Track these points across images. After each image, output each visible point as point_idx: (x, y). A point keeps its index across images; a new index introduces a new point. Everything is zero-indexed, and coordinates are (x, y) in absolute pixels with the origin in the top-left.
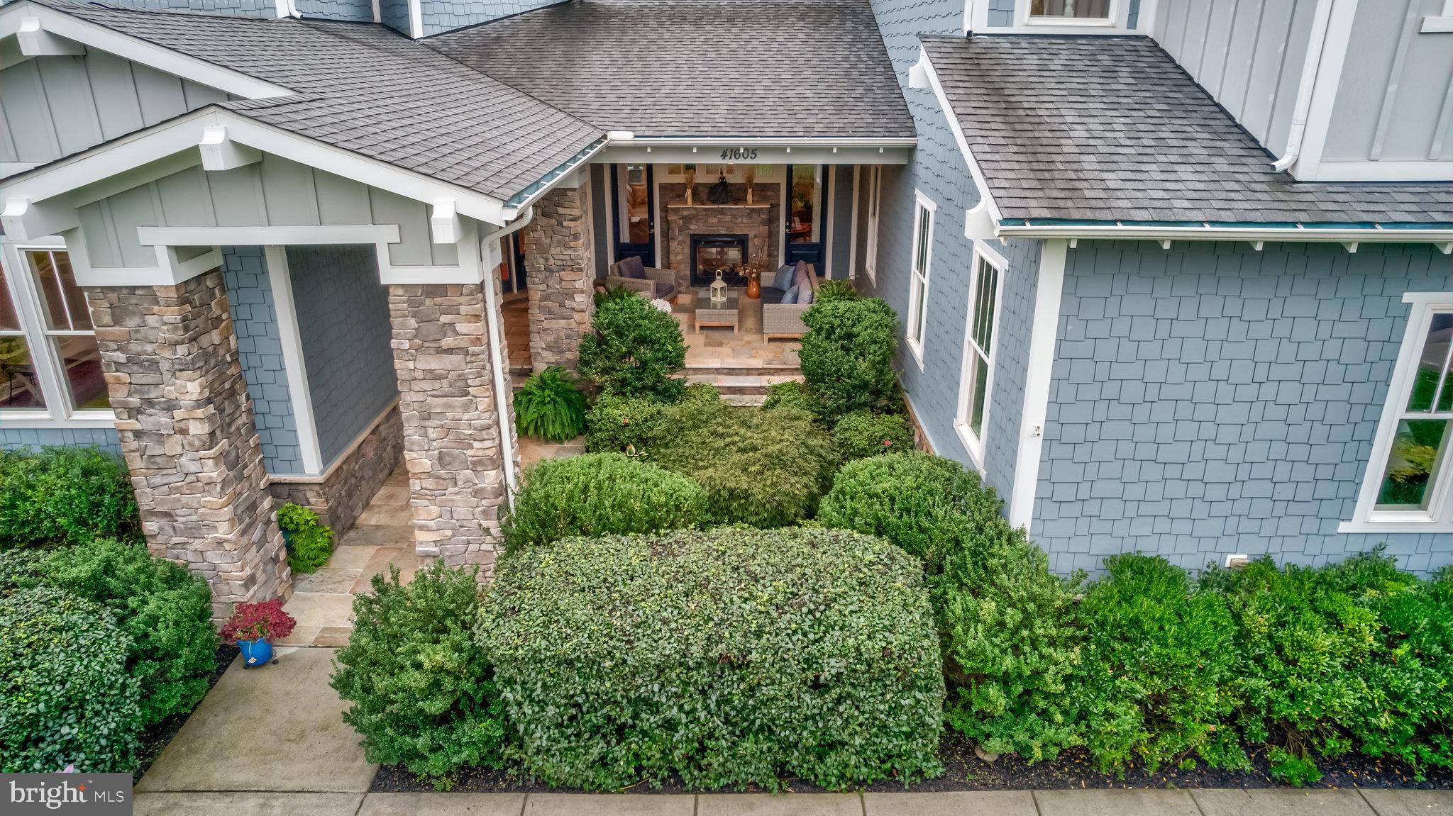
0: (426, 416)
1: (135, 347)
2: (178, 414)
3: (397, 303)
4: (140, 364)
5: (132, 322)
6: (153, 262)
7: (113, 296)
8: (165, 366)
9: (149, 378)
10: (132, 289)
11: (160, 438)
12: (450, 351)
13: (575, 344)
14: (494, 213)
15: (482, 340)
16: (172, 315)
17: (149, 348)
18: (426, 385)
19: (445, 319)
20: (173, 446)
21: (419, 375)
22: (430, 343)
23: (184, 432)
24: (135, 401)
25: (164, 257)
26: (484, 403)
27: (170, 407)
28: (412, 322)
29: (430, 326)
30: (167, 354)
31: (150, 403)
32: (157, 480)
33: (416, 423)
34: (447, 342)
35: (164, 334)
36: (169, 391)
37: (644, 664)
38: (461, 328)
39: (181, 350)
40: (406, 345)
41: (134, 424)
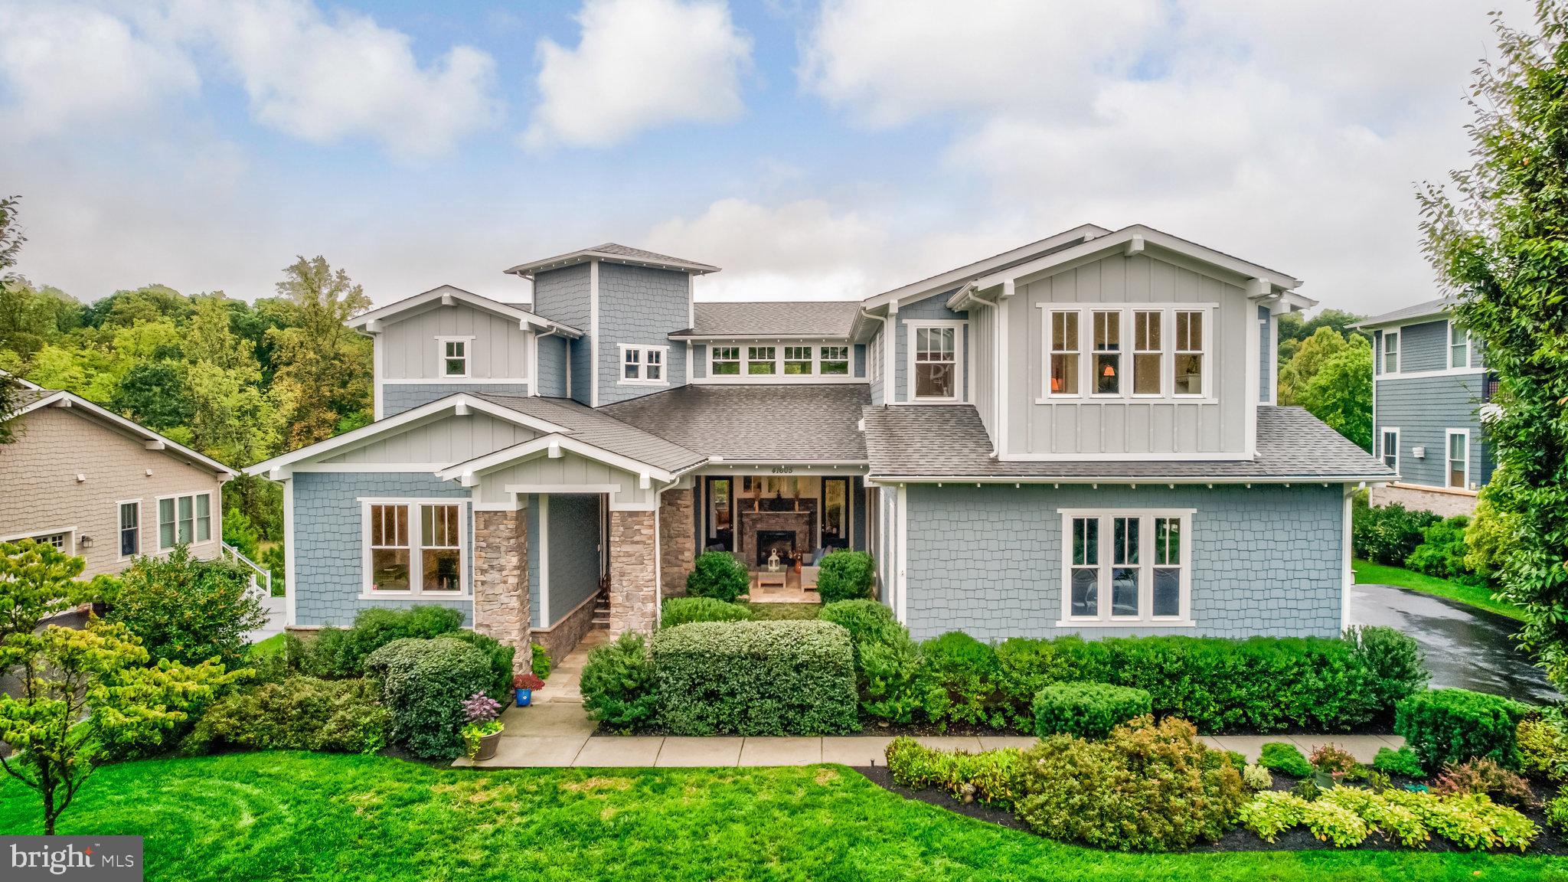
0: (622, 574)
1: (491, 540)
2: (504, 573)
3: (615, 520)
4: (492, 548)
5: (492, 528)
6: (509, 500)
7: (487, 516)
8: (503, 549)
9: (494, 555)
10: (496, 513)
11: (493, 584)
12: (637, 543)
13: (684, 582)
14: (665, 477)
15: (652, 537)
16: (512, 525)
17: (498, 540)
18: (625, 559)
19: (636, 527)
20: (499, 589)
21: (622, 554)
22: (628, 539)
23: (505, 582)
24: (486, 566)
25: (514, 498)
26: (650, 568)
27: (501, 569)
28: (622, 529)
29: (630, 531)
30: (505, 543)
31: (492, 567)
32: (487, 607)
33: (617, 578)
34: (636, 538)
35: (507, 534)
36: (503, 561)
37: (723, 655)
38: (643, 532)
39: (512, 541)
40: (617, 539)
41: (483, 578)
